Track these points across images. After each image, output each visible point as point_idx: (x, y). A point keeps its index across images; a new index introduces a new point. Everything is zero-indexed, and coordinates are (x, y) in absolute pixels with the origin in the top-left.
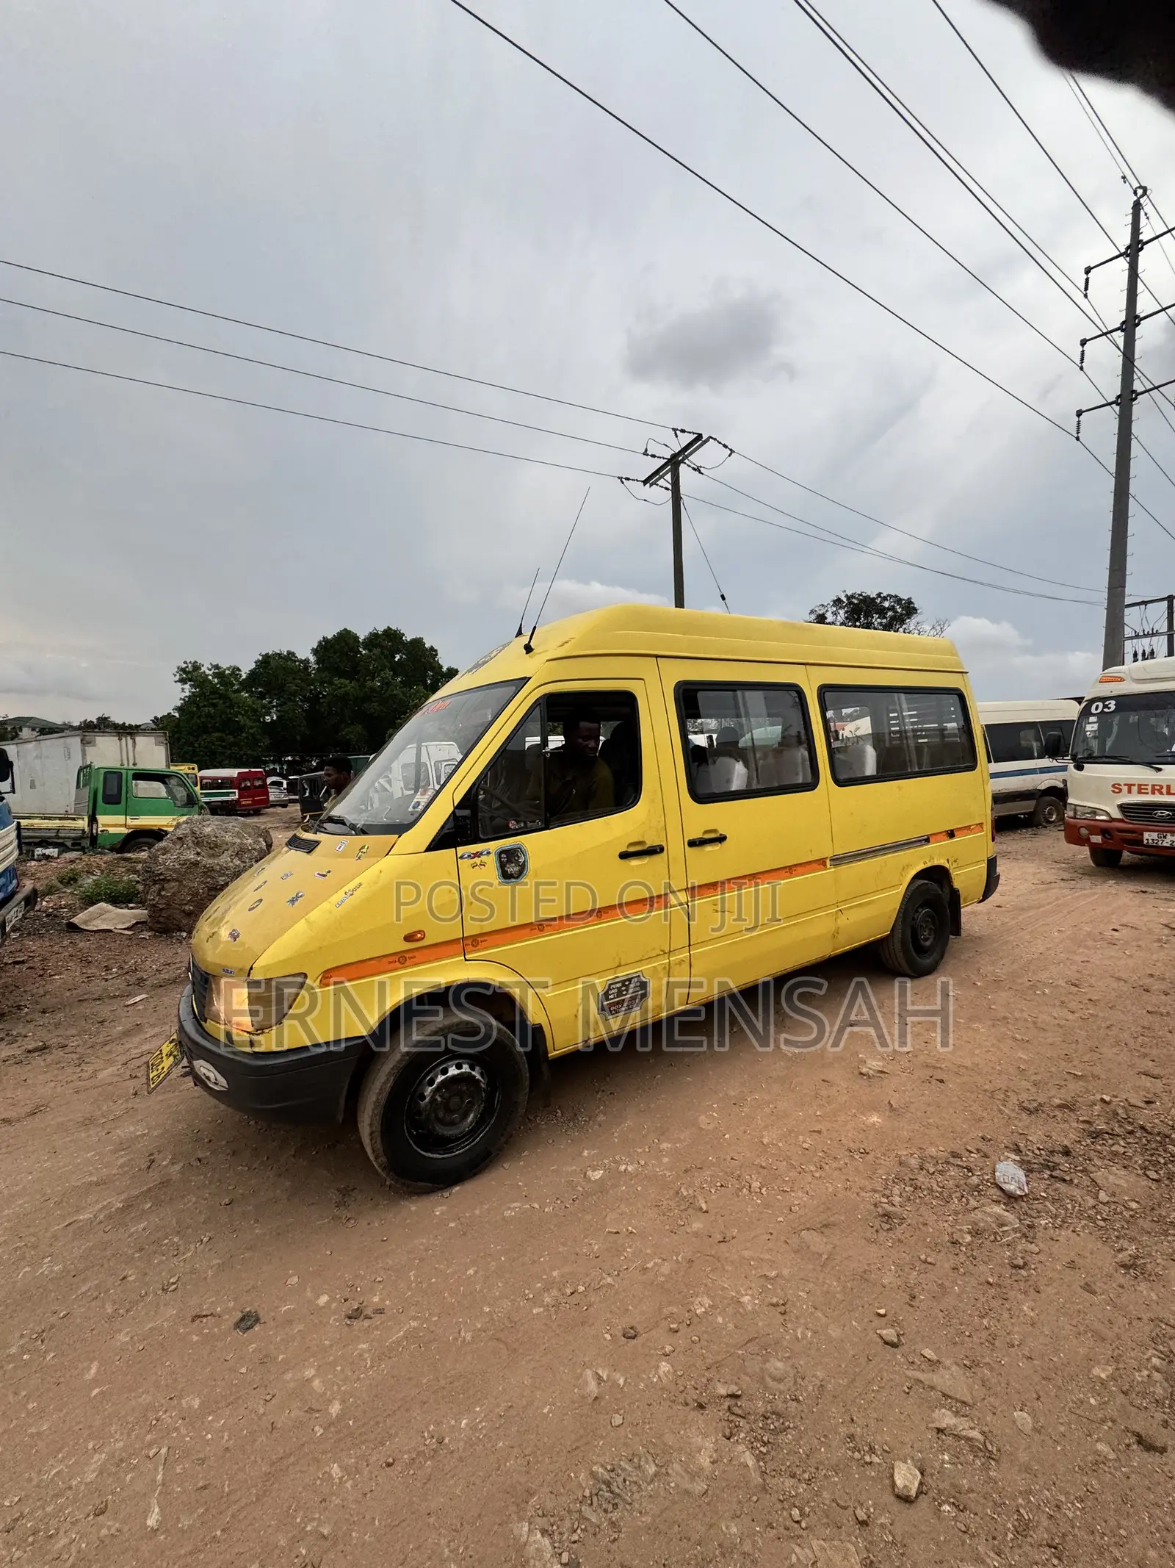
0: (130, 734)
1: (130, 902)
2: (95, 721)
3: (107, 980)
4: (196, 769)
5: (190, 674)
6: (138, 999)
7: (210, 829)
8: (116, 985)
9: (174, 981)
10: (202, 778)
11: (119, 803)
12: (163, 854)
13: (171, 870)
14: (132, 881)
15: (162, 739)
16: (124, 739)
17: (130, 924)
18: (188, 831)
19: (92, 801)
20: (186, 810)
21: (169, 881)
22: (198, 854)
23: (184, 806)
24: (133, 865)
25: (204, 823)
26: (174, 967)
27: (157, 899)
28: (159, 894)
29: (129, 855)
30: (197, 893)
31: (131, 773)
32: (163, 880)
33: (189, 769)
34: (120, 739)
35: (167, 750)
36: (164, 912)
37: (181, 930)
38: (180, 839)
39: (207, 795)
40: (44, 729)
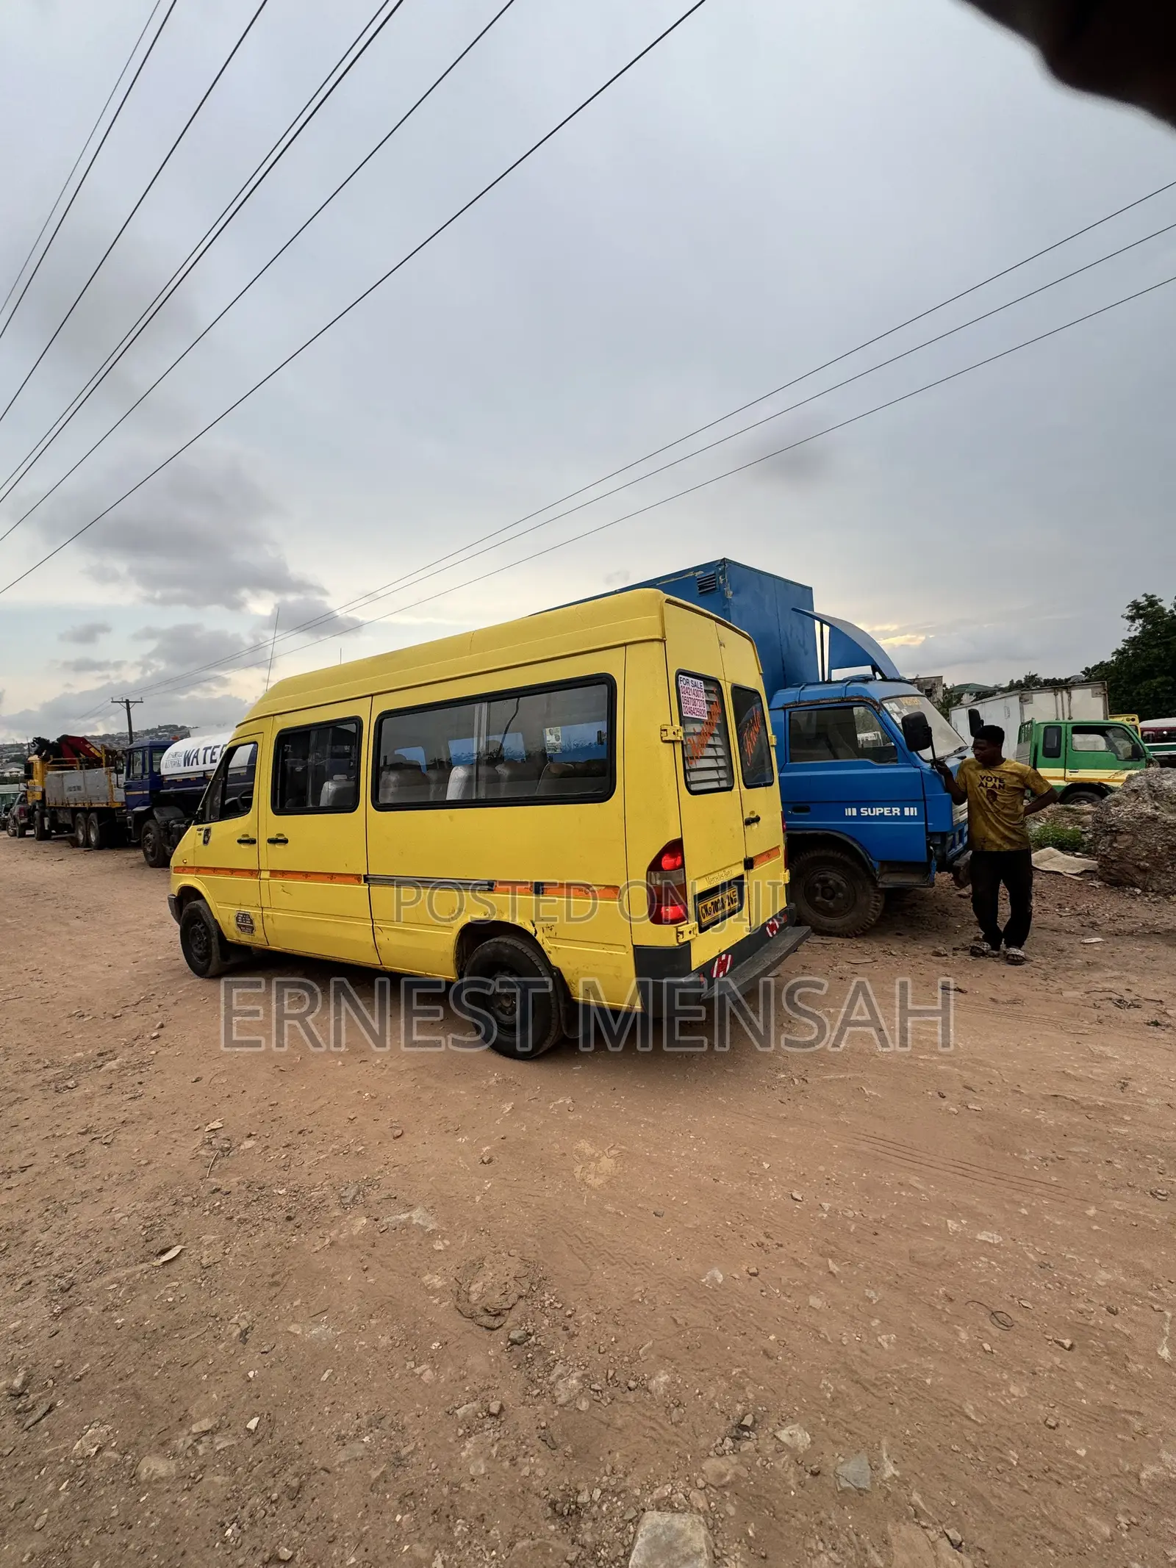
0: (1066, 688)
1: (1077, 850)
2: (1023, 680)
3: (1061, 916)
4: (1137, 720)
5: (1146, 611)
6: (1094, 940)
7: (1170, 782)
8: (1071, 923)
9: (1131, 933)
10: (1143, 730)
11: (1058, 756)
12: (1116, 806)
13: (1125, 823)
14: (1078, 831)
15: (1100, 690)
16: (1059, 694)
17: (1079, 871)
18: (1144, 783)
19: (1033, 756)
20: (1130, 764)
21: (1122, 833)
22: (1156, 808)
23: (1128, 759)
24: (1077, 816)
25: (1164, 776)
26: (1129, 920)
27: (1108, 850)
28: (1110, 845)
29: (1072, 806)
30: (1156, 850)
31: (1070, 727)
32: (1116, 831)
33: (1128, 720)
34: (1056, 695)
35: (1105, 700)
36: (1115, 864)
37: (1135, 886)
38: (1135, 791)
39: (1152, 749)
40: (979, 693)
